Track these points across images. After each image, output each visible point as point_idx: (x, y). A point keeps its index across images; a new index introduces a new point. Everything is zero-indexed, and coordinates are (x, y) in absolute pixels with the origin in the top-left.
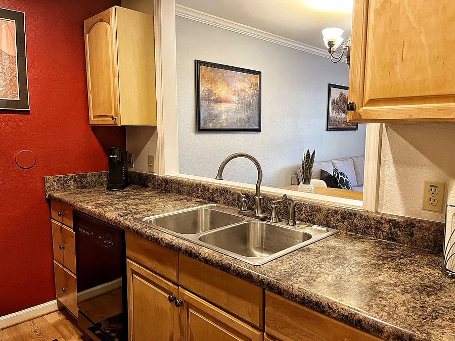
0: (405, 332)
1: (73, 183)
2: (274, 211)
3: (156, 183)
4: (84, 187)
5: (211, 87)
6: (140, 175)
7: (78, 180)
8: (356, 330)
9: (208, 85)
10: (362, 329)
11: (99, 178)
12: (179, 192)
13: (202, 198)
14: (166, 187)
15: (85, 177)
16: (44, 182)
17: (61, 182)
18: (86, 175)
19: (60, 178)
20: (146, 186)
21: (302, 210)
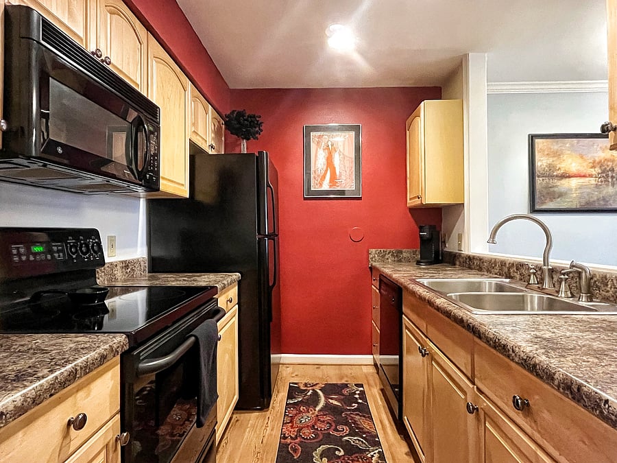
0: (576, 381)
1: (390, 257)
2: (563, 283)
3: (461, 260)
4: (400, 261)
5: (553, 161)
6: (450, 254)
7: (395, 254)
8: (530, 375)
9: (547, 159)
10: (537, 375)
11: (414, 254)
12: (480, 269)
13: (500, 275)
14: (469, 264)
15: (401, 252)
16: (369, 254)
17: (381, 255)
19: (380, 251)
20: (454, 264)
21: (607, 285)
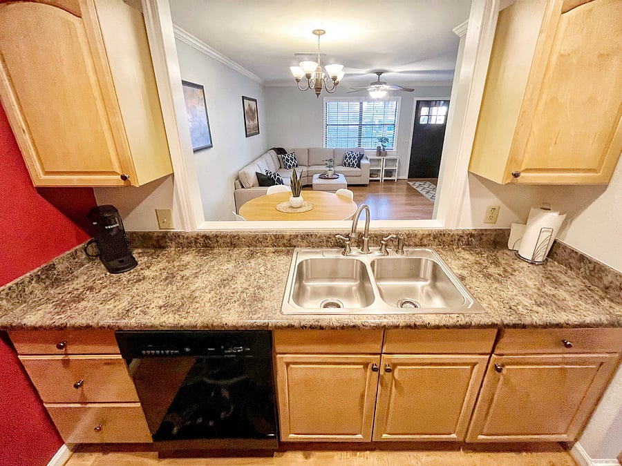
1: (36, 285)
7: (44, 277)
11: (74, 258)
17: (14, 295)
18: (54, 265)
19: (10, 289)
